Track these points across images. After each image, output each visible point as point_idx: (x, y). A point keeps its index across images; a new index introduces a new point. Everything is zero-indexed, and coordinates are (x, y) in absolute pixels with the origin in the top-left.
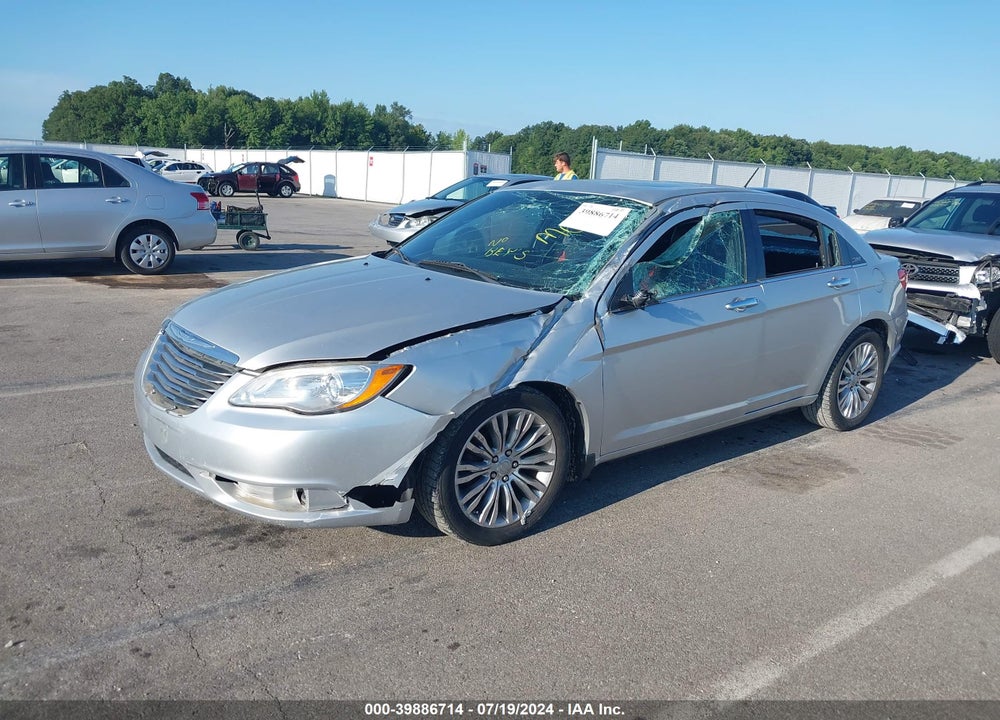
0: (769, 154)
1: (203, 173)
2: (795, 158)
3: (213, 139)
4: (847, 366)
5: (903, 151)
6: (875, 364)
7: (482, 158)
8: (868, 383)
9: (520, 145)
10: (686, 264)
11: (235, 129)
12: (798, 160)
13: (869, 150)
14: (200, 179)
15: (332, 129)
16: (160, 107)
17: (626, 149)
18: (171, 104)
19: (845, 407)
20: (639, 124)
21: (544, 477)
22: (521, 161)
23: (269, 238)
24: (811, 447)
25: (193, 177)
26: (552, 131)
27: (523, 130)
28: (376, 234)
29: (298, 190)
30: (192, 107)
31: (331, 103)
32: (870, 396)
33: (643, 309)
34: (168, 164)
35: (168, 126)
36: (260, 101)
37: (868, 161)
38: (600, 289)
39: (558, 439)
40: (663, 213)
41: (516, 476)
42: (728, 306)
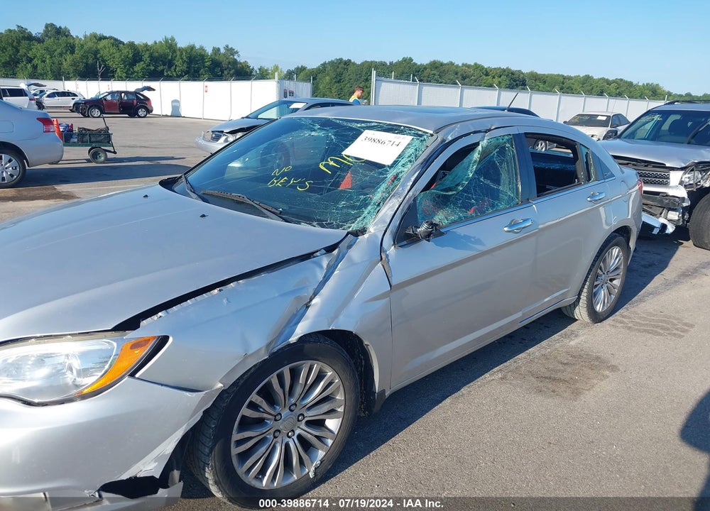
0: (497, 80)
1: (77, 99)
2: (515, 83)
3: (88, 73)
4: (601, 269)
5: (588, 78)
6: (621, 264)
7: (290, 85)
8: (614, 279)
9: (319, 76)
10: (466, 190)
11: (105, 65)
12: (517, 84)
13: (564, 78)
14: (74, 105)
15: (180, 65)
16: (47, 49)
17: (396, 78)
18: (55, 47)
19: (598, 304)
20: (405, 60)
21: (333, 424)
22: (321, 87)
23: (115, 153)
24: (572, 343)
25: (69, 103)
26: (342, 65)
27: (322, 64)
28: (200, 147)
29: (152, 112)
30: (71, 48)
31: (179, 46)
32: (616, 291)
33: (429, 241)
34: (48, 93)
35: (53, 63)
36: (124, 44)
37: (565, 85)
38: (385, 222)
39: (347, 384)
40: (443, 141)
41: (302, 429)
42: (506, 229)
